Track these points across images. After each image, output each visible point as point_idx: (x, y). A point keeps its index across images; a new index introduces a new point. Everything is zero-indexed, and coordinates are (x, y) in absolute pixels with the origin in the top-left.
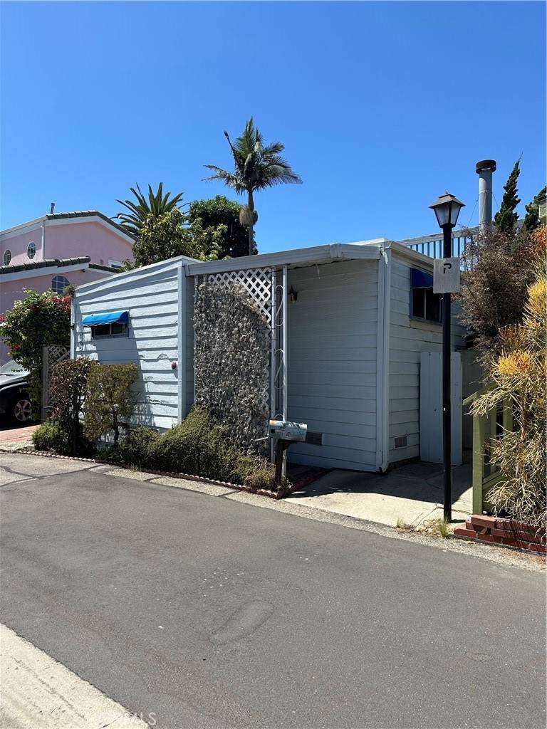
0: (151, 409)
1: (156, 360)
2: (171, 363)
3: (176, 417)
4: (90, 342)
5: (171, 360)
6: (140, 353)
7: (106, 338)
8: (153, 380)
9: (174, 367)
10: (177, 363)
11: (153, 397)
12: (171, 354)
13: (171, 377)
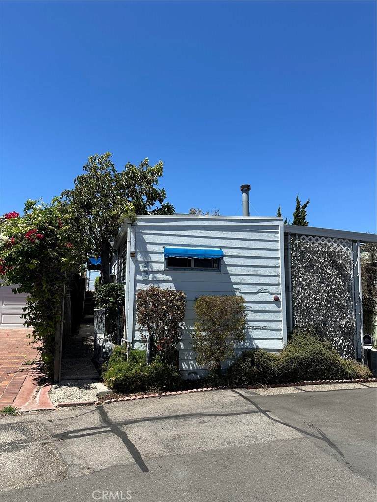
0: (251, 334)
1: (256, 293)
2: (273, 296)
3: (282, 339)
4: (163, 272)
5: (272, 294)
6: (235, 286)
7: (188, 269)
8: (251, 309)
9: (277, 299)
10: (279, 296)
11: (251, 324)
12: (272, 289)
13: (273, 307)
